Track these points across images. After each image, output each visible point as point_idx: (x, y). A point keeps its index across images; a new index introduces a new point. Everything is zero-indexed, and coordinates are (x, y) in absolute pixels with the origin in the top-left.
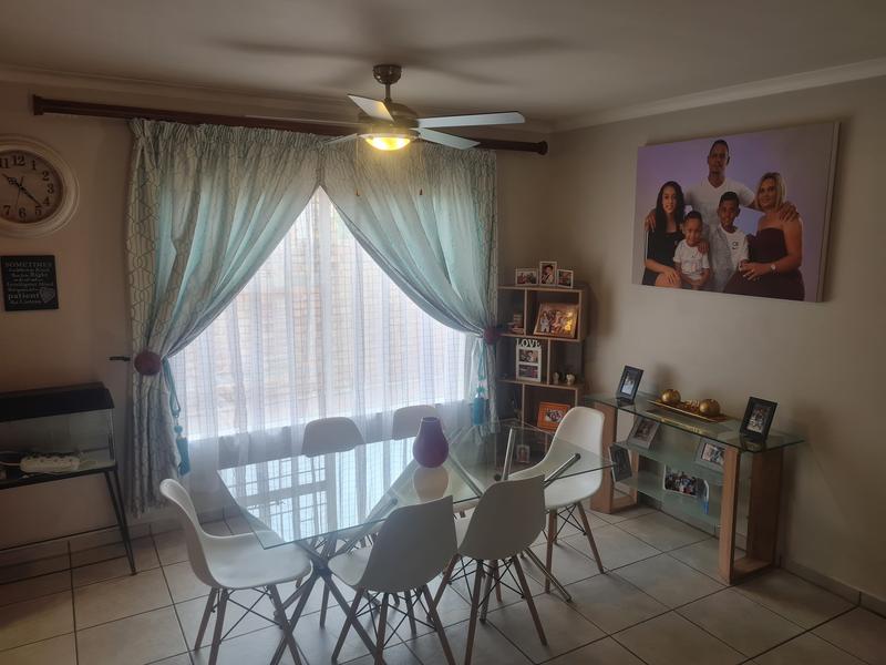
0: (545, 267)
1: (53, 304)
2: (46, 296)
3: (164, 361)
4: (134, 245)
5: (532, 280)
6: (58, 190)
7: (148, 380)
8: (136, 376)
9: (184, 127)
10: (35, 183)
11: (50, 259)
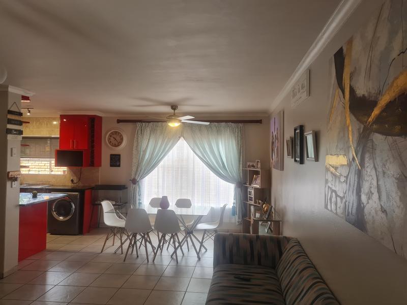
0: (257, 162)
1: (119, 166)
2: (118, 164)
3: (138, 181)
4: (134, 152)
5: (253, 166)
6: (122, 139)
7: (134, 186)
8: (132, 184)
9: (147, 123)
10: (118, 138)
11: (119, 155)
